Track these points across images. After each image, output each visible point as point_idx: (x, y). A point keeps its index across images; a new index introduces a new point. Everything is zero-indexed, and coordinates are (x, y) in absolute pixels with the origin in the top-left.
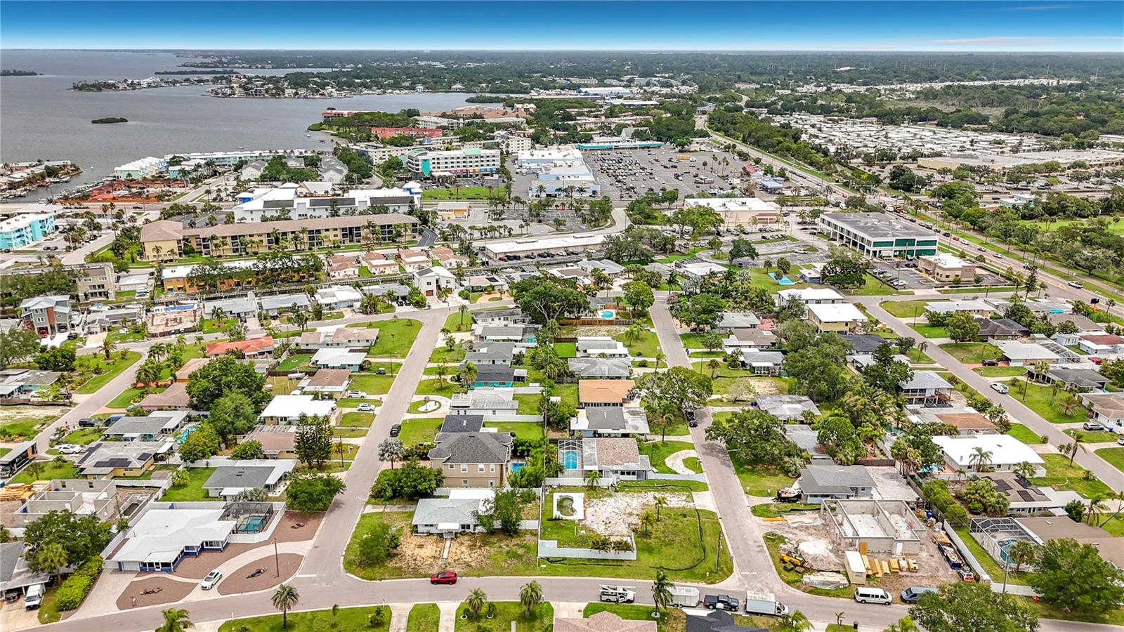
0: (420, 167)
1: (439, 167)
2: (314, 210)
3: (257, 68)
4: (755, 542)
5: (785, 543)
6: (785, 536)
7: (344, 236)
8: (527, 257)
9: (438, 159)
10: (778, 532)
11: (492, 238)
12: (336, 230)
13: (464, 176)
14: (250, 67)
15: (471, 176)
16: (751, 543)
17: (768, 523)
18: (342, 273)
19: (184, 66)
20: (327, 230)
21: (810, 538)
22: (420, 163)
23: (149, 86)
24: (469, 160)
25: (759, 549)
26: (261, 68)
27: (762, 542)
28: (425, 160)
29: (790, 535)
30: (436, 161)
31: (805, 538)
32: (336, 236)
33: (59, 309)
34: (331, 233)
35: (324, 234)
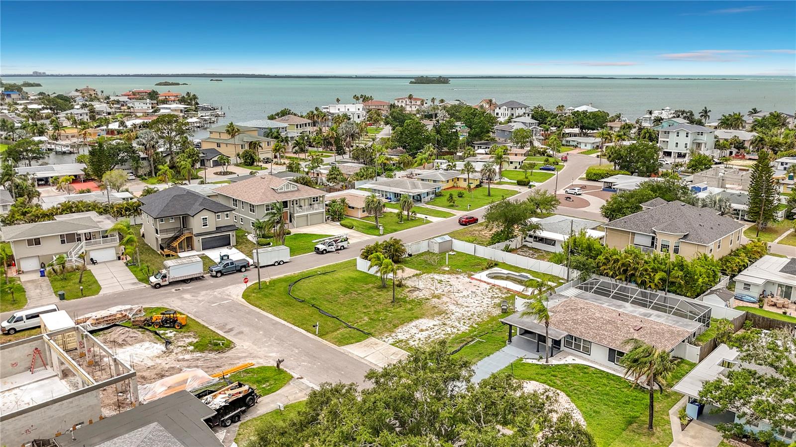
4: (241, 333)
5: (190, 344)
6: (199, 354)
10: (212, 355)
16: (246, 330)
17: (241, 363)
21: (150, 363)
25: (228, 327)
27: (229, 337)
29: (187, 357)
31: (158, 361)
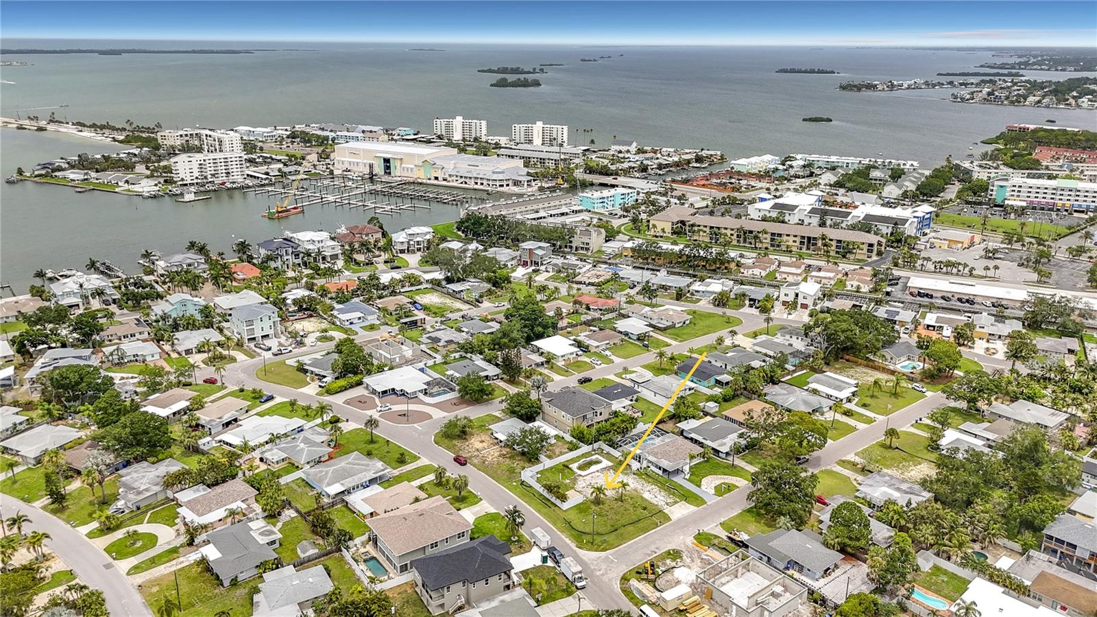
0: (994, 193)
1: (1018, 196)
2: (810, 217)
3: (1057, 70)
4: (657, 548)
5: (673, 561)
6: (684, 558)
7: (802, 243)
8: (943, 298)
9: (1020, 187)
10: (685, 553)
11: (947, 273)
12: (796, 236)
13: (1049, 210)
14: (1049, 70)
15: (1058, 210)
16: (653, 547)
17: (691, 545)
18: (750, 272)
19: (982, 66)
20: (788, 235)
21: (698, 569)
22: (995, 188)
23: (909, 88)
24: (1059, 192)
25: (649, 553)
26: (1061, 70)
28: (1002, 187)
29: (688, 560)
30: (1016, 189)
31: (694, 567)
32: (795, 242)
33: (540, 252)
34: (791, 239)
35: (785, 238)
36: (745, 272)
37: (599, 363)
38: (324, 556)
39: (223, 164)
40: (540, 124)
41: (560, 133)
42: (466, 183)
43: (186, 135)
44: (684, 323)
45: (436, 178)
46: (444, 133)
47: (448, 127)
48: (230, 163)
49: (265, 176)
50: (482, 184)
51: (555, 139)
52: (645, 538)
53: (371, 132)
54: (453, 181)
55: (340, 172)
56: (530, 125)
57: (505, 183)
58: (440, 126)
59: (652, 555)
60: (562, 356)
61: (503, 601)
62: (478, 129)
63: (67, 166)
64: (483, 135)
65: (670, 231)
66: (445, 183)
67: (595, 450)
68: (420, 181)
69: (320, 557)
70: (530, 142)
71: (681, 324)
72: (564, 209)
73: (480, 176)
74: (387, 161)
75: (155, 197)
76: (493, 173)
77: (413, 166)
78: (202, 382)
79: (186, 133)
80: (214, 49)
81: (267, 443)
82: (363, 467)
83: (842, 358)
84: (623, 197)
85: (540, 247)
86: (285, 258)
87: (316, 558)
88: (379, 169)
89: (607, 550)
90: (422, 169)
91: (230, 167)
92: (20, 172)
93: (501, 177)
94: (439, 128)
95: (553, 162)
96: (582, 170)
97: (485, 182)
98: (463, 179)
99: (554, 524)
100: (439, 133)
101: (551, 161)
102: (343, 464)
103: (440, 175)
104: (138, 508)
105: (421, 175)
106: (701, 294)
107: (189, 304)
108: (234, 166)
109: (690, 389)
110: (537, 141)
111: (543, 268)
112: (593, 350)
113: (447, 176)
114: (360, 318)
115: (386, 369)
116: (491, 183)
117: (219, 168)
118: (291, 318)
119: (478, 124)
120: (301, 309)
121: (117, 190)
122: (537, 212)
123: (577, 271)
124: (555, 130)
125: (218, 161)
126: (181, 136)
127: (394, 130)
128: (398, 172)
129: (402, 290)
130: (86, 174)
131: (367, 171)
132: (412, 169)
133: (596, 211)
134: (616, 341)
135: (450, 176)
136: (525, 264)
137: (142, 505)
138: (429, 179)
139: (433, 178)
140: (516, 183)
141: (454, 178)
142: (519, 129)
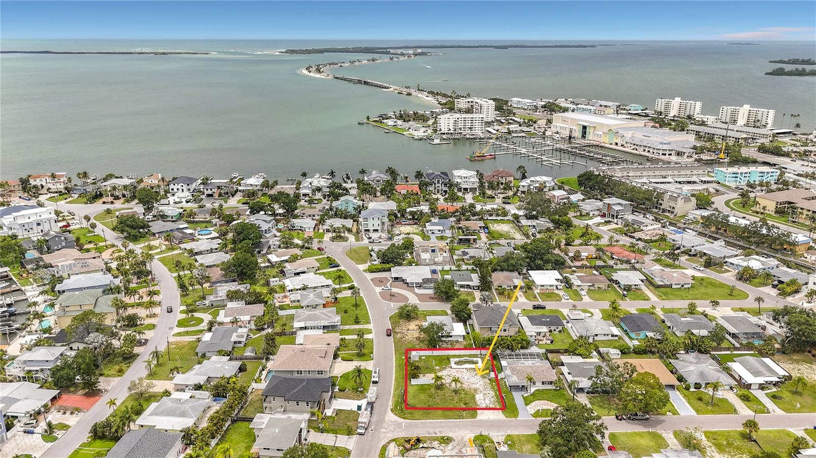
33: (618, 208)
36: (809, 257)
37: (566, 298)
38: (255, 359)
39: (470, 122)
40: (747, 107)
41: (765, 116)
42: (637, 150)
43: (472, 102)
44: (683, 286)
45: (617, 144)
46: (662, 111)
47: (667, 106)
48: (474, 122)
49: (496, 132)
50: (649, 151)
51: (758, 121)
52: (441, 422)
53: (606, 106)
54: (628, 147)
55: (550, 133)
56: (738, 108)
57: (668, 153)
58: (660, 105)
59: (431, 434)
60: (541, 286)
61: (289, 417)
62: (692, 108)
63: (394, 117)
64: (696, 114)
65: (774, 210)
66: (621, 148)
67: (481, 355)
68: (603, 145)
69: (252, 359)
70: (735, 122)
71: (679, 286)
72: (694, 179)
73: (648, 145)
74: (585, 127)
75: (421, 139)
76: (661, 143)
77: (601, 133)
78: (316, 249)
79: (472, 100)
80: (570, 44)
81: (300, 290)
82: (326, 317)
83: (809, 352)
84: (761, 175)
85: (619, 204)
86: (437, 185)
87: (251, 359)
88: (577, 133)
89: (407, 419)
90: (608, 136)
91: (474, 124)
92: (368, 118)
93: (665, 147)
94: (659, 106)
95: (734, 139)
96: (756, 149)
97: (651, 150)
98: (635, 147)
99: (395, 391)
100: (659, 110)
101: (731, 139)
102: (317, 312)
103: (619, 141)
104: (212, 305)
105: (606, 141)
106: (735, 266)
107: (350, 203)
108: (477, 124)
109: (613, 336)
110: (741, 121)
111: (615, 220)
112: (574, 288)
113: (624, 143)
114: (439, 231)
115: (413, 264)
116: (655, 151)
117: (467, 124)
118: (403, 223)
119: (693, 105)
120: (413, 218)
121: (404, 133)
122: (665, 178)
123: (642, 227)
124: (760, 113)
125: (467, 119)
126: (469, 102)
127: (627, 105)
128: (591, 137)
129: (489, 218)
130: (395, 122)
131: (568, 134)
132: (600, 135)
133: (727, 184)
134: (601, 286)
135: (626, 143)
136: (604, 216)
137: (215, 304)
138: (611, 144)
139: (614, 144)
140: (679, 154)
141: (629, 145)
142: (726, 111)
